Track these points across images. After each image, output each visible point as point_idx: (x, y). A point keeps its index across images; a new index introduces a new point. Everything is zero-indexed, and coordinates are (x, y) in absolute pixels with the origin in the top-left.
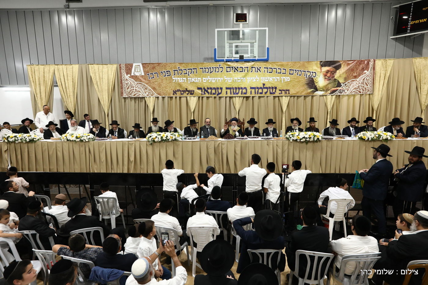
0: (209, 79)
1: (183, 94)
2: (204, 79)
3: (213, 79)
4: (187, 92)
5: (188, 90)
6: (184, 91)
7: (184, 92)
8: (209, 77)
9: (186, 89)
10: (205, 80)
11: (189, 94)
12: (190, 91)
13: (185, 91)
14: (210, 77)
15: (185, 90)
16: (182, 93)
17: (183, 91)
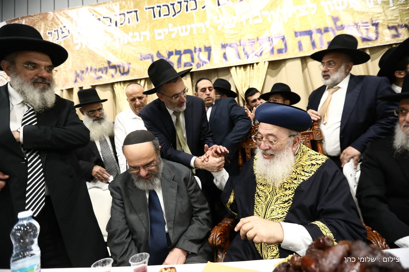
0: (171, 30)
1: (101, 77)
2: (157, 31)
3: (182, 30)
4: (112, 71)
5: (114, 62)
6: (104, 70)
7: (104, 72)
8: (170, 25)
9: (109, 63)
10: (159, 34)
11: (118, 72)
12: (119, 66)
13: (106, 68)
14: (175, 26)
15: (106, 65)
16: (99, 74)
17: (100, 70)
